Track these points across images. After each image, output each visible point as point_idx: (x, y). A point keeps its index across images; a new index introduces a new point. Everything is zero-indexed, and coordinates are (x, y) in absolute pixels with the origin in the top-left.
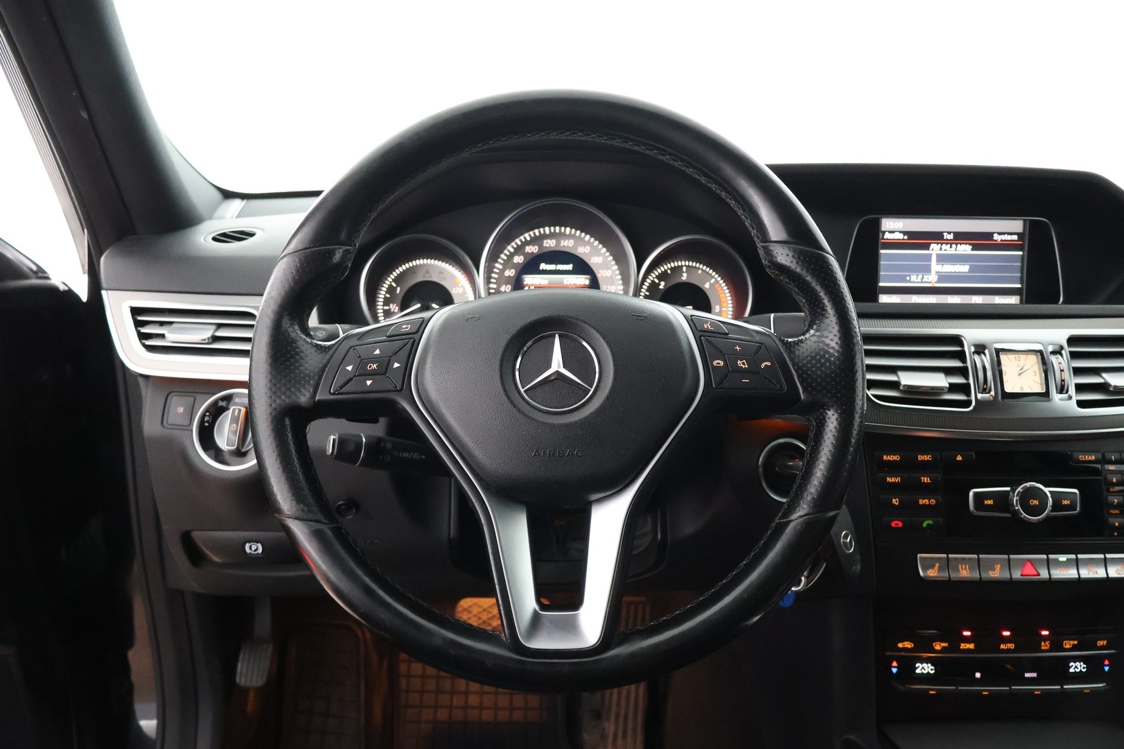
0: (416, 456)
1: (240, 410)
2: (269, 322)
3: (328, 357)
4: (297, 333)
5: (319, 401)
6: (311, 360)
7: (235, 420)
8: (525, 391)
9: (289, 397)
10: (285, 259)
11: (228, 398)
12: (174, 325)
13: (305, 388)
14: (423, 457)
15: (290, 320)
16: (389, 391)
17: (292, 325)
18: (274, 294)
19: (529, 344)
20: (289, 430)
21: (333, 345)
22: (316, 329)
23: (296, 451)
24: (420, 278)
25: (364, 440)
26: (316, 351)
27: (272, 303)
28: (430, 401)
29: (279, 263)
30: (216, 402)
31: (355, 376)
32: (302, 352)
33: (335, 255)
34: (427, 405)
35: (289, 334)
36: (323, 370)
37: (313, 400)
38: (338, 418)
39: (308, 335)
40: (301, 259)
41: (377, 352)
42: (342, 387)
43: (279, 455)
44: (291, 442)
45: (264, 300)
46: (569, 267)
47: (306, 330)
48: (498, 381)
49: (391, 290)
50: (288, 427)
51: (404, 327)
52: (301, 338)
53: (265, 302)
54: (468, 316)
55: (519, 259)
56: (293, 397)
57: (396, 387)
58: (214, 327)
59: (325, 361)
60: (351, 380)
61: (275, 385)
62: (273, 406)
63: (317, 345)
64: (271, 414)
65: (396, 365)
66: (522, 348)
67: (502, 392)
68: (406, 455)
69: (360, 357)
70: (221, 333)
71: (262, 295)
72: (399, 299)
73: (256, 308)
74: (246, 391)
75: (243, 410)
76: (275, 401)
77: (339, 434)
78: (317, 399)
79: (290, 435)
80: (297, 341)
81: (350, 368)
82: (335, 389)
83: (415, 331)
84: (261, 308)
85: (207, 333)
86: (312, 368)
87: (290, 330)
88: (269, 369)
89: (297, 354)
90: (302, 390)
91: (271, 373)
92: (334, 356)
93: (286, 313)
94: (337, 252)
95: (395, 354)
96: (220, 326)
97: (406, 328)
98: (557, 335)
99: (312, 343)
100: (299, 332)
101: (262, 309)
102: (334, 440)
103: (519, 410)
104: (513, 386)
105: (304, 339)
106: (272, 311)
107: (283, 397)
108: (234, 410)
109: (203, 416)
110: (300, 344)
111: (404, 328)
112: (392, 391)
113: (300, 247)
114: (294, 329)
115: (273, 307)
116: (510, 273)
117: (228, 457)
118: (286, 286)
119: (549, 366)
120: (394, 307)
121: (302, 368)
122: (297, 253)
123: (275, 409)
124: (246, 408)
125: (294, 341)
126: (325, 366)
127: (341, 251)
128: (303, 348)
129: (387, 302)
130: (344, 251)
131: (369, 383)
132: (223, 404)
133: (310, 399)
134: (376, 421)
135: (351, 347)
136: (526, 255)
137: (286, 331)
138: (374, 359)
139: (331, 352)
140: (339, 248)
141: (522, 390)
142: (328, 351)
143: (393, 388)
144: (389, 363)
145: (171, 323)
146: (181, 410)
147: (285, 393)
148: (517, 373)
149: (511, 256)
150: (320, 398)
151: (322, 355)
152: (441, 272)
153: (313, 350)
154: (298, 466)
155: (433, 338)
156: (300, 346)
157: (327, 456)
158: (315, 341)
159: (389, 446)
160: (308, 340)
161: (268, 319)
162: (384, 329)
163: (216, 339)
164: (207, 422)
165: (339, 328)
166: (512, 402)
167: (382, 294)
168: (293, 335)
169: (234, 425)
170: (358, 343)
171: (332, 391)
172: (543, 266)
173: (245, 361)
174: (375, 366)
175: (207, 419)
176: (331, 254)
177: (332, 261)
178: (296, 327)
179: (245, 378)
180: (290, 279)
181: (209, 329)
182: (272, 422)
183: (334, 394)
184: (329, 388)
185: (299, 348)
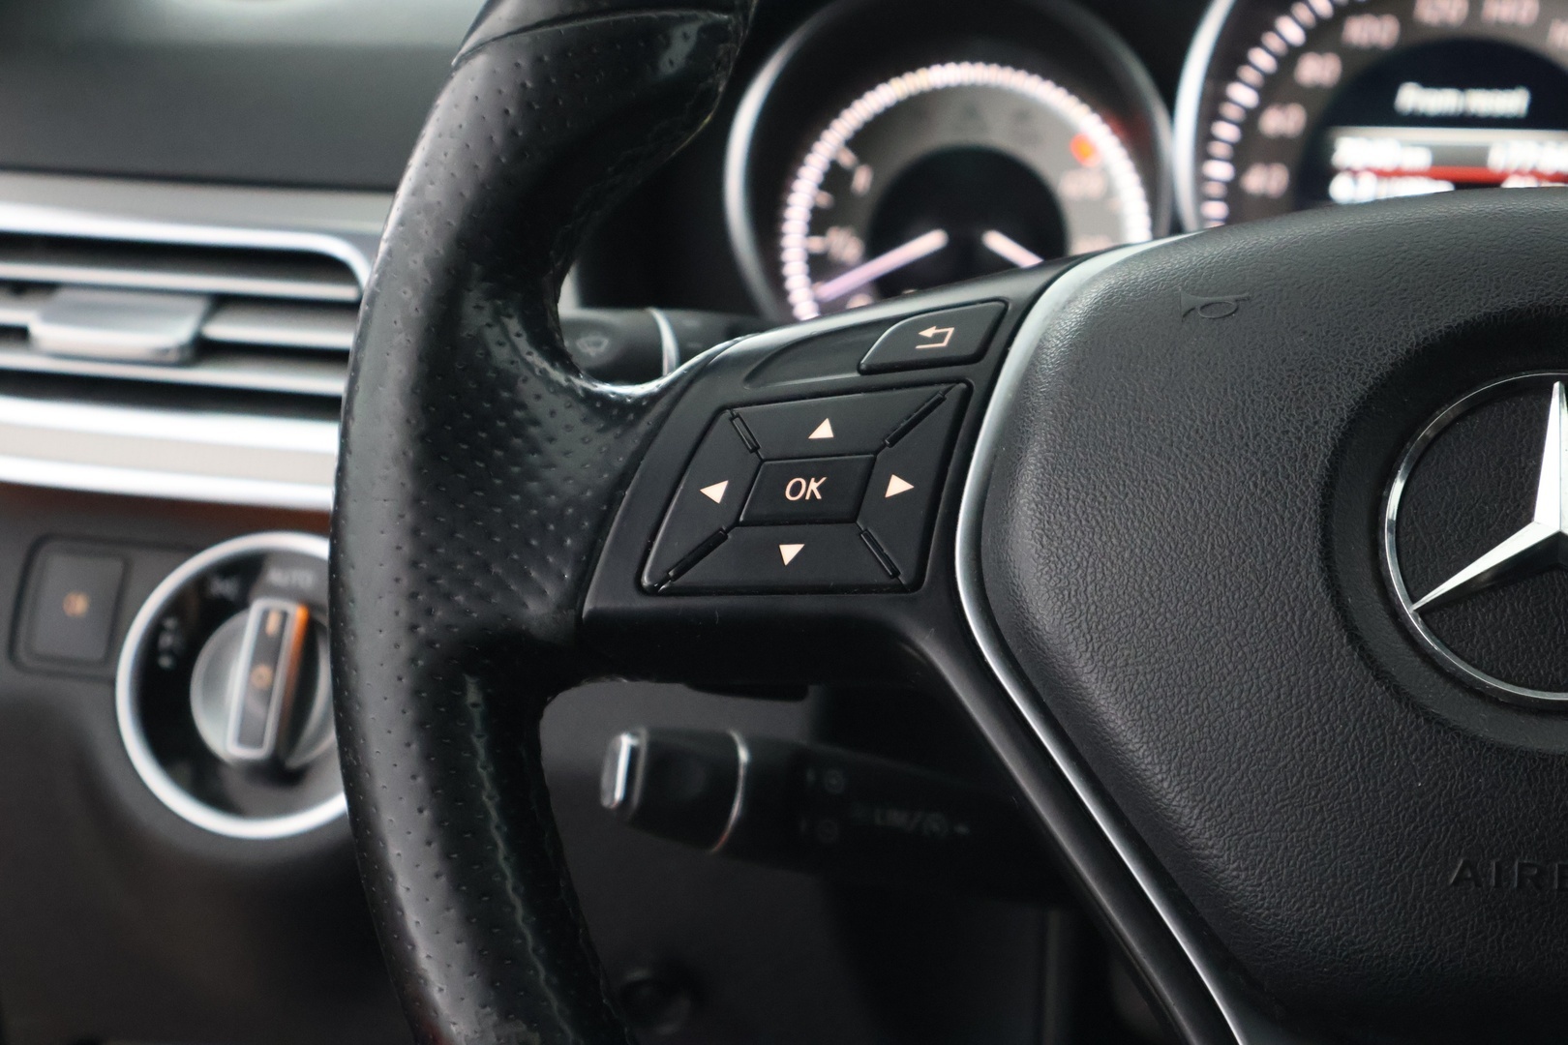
0: (935, 823)
1: (285, 615)
2: (415, 303)
3: (632, 443)
4: (515, 349)
5: (593, 614)
6: (566, 453)
7: (267, 649)
8: (1422, 612)
9: (483, 597)
10: (480, 62)
11: (248, 570)
12: (63, 296)
13: (544, 565)
14: (962, 829)
15: (491, 296)
16: (866, 589)
17: (498, 315)
18: (435, 194)
19: (1443, 415)
20: (478, 725)
21: (653, 398)
22: (579, 327)
23: (502, 809)
24: (943, 135)
25: (743, 755)
26: (585, 420)
27: (426, 230)
28: (1027, 632)
29: (458, 78)
30: (200, 581)
31: (737, 523)
32: (536, 422)
33: (668, 45)
34: (1018, 653)
35: (488, 354)
36: (612, 497)
37: (572, 613)
38: (659, 680)
39: (560, 357)
40: (538, 60)
41: (824, 431)
42: (683, 567)
43: (438, 822)
44: (483, 774)
45: (395, 215)
46: (1514, 101)
47: (548, 336)
48: (1314, 568)
49: (835, 178)
50: (476, 714)
51: (929, 333)
52: (530, 366)
53: (401, 223)
54: (1188, 300)
55: (1319, 70)
56: (496, 599)
57: (896, 573)
58: (199, 307)
59: (620, 462)
60: (717, 539)
61: (431, 549)
62: (422, 630)
63: (591, 398)
64: (413, 660)
65: (897, 486)
66: (1410, 433)
67: (1327, 612)
68: (897, 818)
69: (755, 449)
70: (227, 329)
71: (391, 189)
72: (864, 214)
73: (365, 242)
74: (318, 547)
75: (298, 614)
76: (429, 612)
77: (652, 732)
78: (588, 607)
79: (480, 745)
80: (516, 377)
81: (716, 492)
82: (660, 575)
83: (970, 348)
84: (383, 247)
85: (178, 332)
86: (570, 488)
87: (492, 335)
88: (409, 486)
89: (517, 429)
90: (534, 574)
91: (416, 501)
92: (659, 441)
93: (477, 268)
94: (677, 33)
95: (894, 442)
96: (221, 303)
97: (937, 339)
98: (1557, 385)
99: (570, 390)
100: (523, 344)
101: (390, 252)
102: (634, 753)
103: (1398, 692)
104: (1374, 593)
105: (544, 372)
106: (427, 262)
107: (460, 598)
108: (265, 615)
109: (155, 630)
110: (528, 389)
111: (926, 340)
112: (879, 589)
113: (538, 14)
114: (505, 331)
115: (431, 243)
116: (1284, 121)
117: (235, 785)
118: (483, 165)
119: (1522, 513)
120: (844, 243)
121: (534, 486)
122: (525, 38)
123: (429, 643)
124: (311, 607)
125: (508, 381)
126: (623, 480)
127: (692, 29)
128: (540, 409)
129: (819, 223)
130: (702, 30)
131: (789, 552)
132: (225, 588)
133: (559, 607)
134: (794, 694)
135: (721, 410)
136: (1349, 55)
137: (478, 340)
138: (815, 460)
139: (644, 426)
140: (682, 20)
141: (1410, 610)
142: (633, 424)
143: (880, 578)
144: (871, 479)
145: (48, 287)
146: (78, 605)
147: (465, 583)
148: (1388, 540)
149: (1289, 58)
150: (602, 605)
151: (610, 436)
152: (1025, 111)
153: (574, 415)
154: (508, 872)
155: (1044, 385)
156: (531, 402)
157: (606, 811)
158: (581, 383)
159: (835, 781)
160: (558, 376)
161: (410, 293)
162: (850, 339)
163: (204, 349)
164: (170, 652)
165: (665, 326)
166: (1368, 658)
167: (804, 193)
168: (501, 355)
169: (264, 671)
170: (748, 391)
171: (646, 581)
172: (1411, 97)
173: (322, 437)
174: (814, 486)
175: (167, 640)
176: (653, 39)
177: (655, 68)
178: (514, 325)
179: (321, 496)
180: (498, 138)
181: (179, 314)
182: (416, 693)
183: (652, 592)
184: (634, 570)
185: (523, 406)
